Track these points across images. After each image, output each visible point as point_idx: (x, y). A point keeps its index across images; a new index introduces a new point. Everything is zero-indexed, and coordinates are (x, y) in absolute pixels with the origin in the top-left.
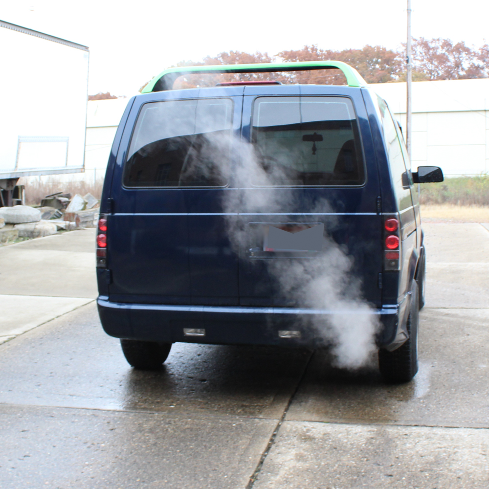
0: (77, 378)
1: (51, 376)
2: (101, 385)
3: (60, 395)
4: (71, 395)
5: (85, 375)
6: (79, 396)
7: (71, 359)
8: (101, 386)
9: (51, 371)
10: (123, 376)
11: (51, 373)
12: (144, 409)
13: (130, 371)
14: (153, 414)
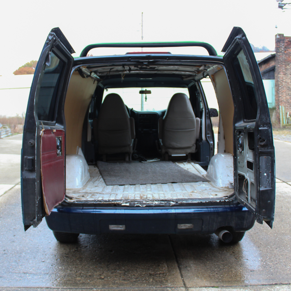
0: (24, 254)
1: (5, 254)
2: (43, 260)
3: (16, 273)
4: (24, 273)
5: (29, 251)
6: (31, 274)
7: (14, 236)
8: (43, 262)
9: (4, 249)
10: (55, 250)
11: (4, 250)
12: (83, 283)
13: (58, 245)
14: (92, 289)
